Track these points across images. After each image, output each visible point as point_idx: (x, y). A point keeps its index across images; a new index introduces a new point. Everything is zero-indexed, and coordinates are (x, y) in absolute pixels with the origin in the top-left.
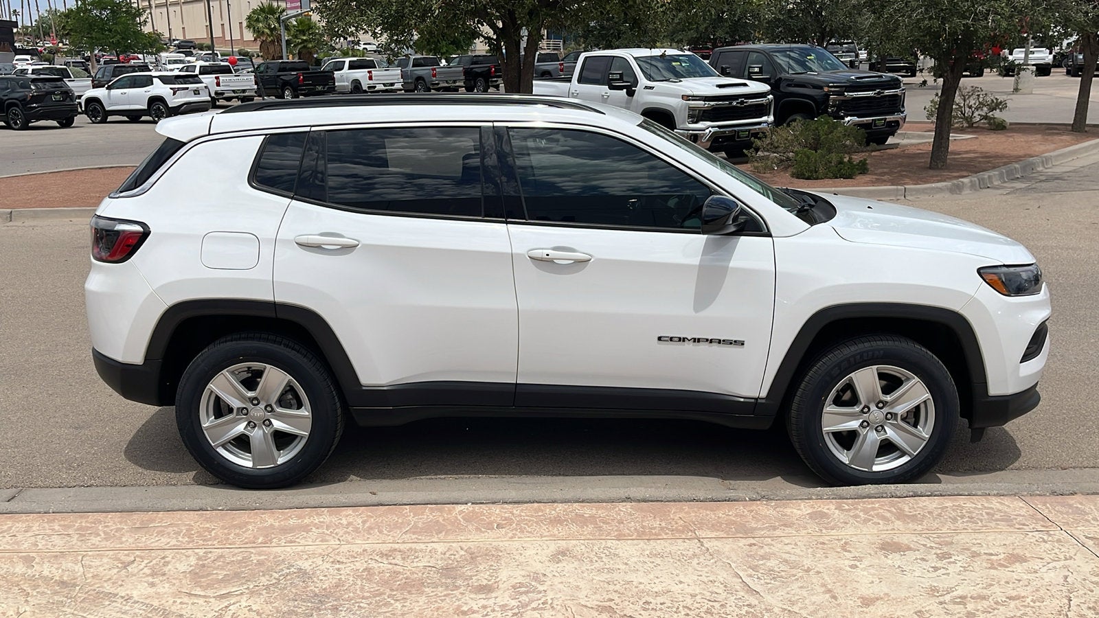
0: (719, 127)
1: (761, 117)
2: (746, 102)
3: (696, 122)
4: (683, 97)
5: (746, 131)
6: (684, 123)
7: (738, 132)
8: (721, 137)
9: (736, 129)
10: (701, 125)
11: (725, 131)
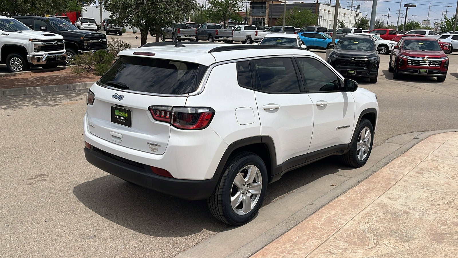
0: (49, 54)
1: (62, 50)
2: (58, 43)
3: (38, 52)
4: (30, 40)
5: (59, 56)
6: (32, 52)
7: (57, 56)
8: (50, 59)
9: (56, 55)
10: (41, 53)
11: (52, 56)
